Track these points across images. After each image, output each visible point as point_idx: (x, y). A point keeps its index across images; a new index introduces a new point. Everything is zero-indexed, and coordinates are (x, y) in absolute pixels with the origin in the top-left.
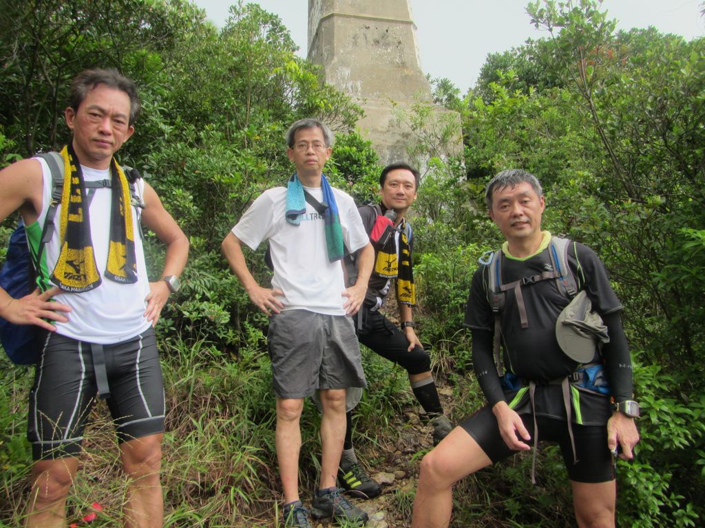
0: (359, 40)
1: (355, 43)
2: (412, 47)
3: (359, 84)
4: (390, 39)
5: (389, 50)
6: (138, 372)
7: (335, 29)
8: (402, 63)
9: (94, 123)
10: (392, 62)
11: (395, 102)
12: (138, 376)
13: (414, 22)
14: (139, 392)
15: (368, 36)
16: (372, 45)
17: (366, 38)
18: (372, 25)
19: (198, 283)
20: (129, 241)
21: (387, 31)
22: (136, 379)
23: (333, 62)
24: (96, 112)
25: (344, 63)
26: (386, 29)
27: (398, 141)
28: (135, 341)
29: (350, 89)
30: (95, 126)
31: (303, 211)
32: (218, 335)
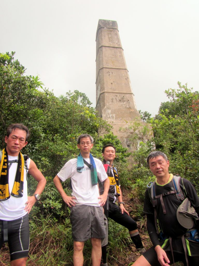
0: (114, 100)
1: (112, 101)
2: (133, 102)
3: (114, 115)
4: (125, 99)
5: (125, 103)
6: (20, 232)
7: (105, 97)
8: (129, 107)
9: (14, 141)
10: (126, 107)
11: (127, 121)
12: (20, 233)
13: (133, 93)
14: (19, 240)
15: (117, 99)
16: (119, 102)
17: (116, 99)
18: (118, 95)
19: (50, 193)
20: (22, 182)
21: (124, 97)
22: (19, 235)
23: (105, 108)
24: (14, 137)
25: (108, 108)
27: (129, 135)
28: (20, 219)
29: (111, 117)
30: (13, 142)
31: (83, 167)
32: (57, 213)
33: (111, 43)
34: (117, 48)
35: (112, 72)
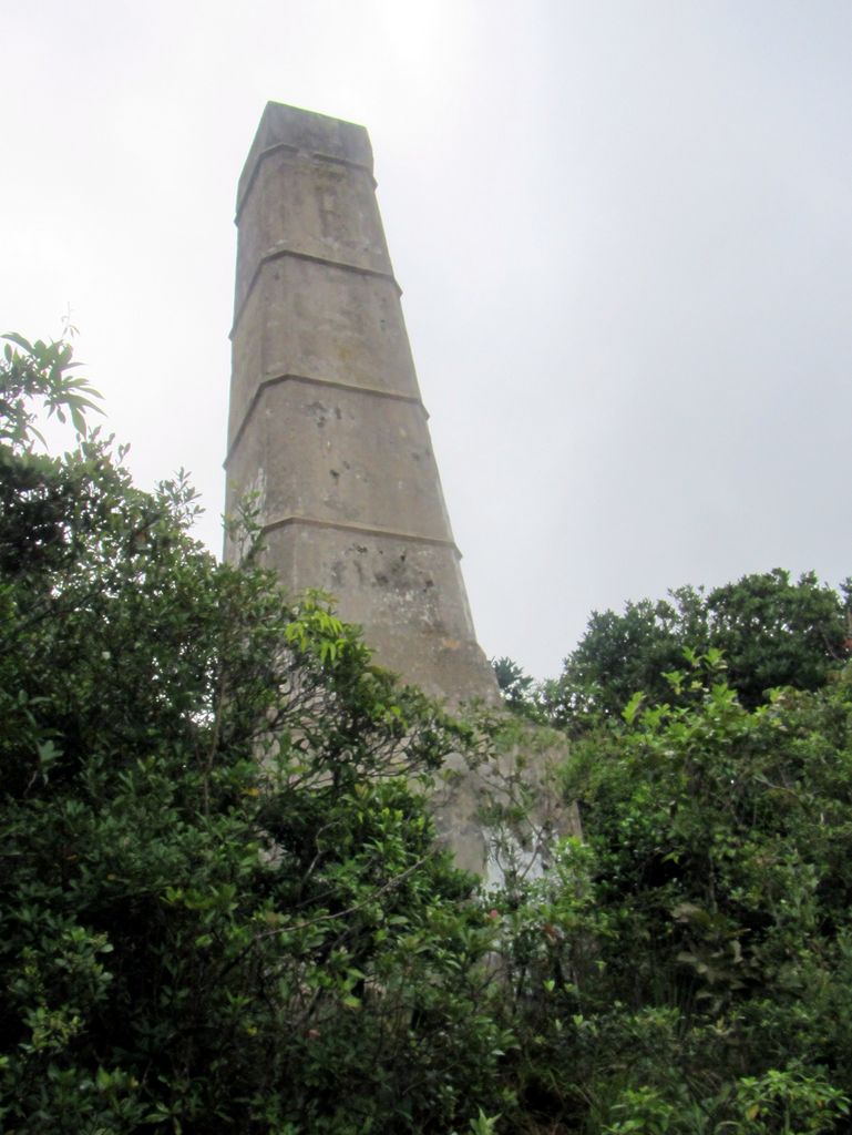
0: (346, 574)
1: (338, 580)
4: (409, 574)
5: (408, 597)
7: (296, 549)
8: (435, 625)
10: (415, 622)
13: (457, 544)
15: (364, 566)
16: (374, 585)
17: (360, 570)
18: (371, 545)
21: (403, 558)
26: (401, 554)
33: (336, 246)
34: (368, 278)
35: (339, 407)
